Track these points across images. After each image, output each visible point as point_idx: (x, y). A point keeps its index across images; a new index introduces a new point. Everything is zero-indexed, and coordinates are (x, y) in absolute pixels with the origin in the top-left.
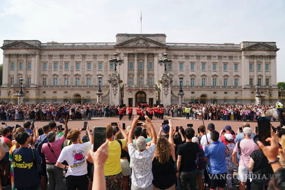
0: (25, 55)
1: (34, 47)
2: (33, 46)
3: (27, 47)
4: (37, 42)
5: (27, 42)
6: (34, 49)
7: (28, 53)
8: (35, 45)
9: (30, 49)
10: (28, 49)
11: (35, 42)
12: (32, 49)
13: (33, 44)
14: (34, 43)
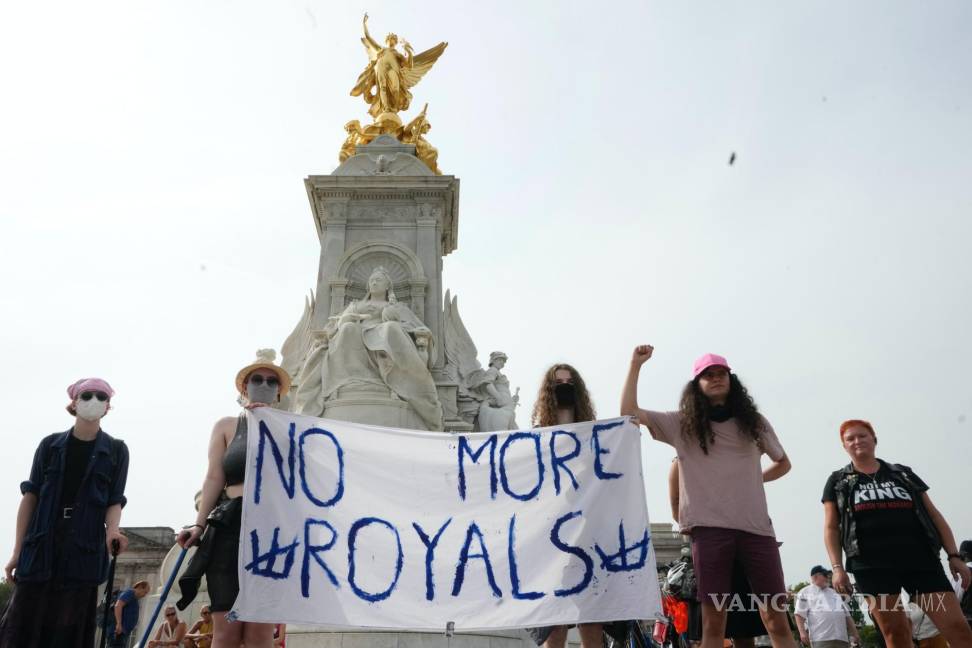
0: (131, 566)
1: (158, 545)
2: (156, 544)
3: (139, 545)
4: (167, 533)
5: (140, 533)
6: (157, 550)
7: (138, 561)
8: (159, 541)
9: (148, 550)
10: (140, 550)
11: (160, 531)
12: (152, 550)
13: (156, 538)
14: (158, 534)
